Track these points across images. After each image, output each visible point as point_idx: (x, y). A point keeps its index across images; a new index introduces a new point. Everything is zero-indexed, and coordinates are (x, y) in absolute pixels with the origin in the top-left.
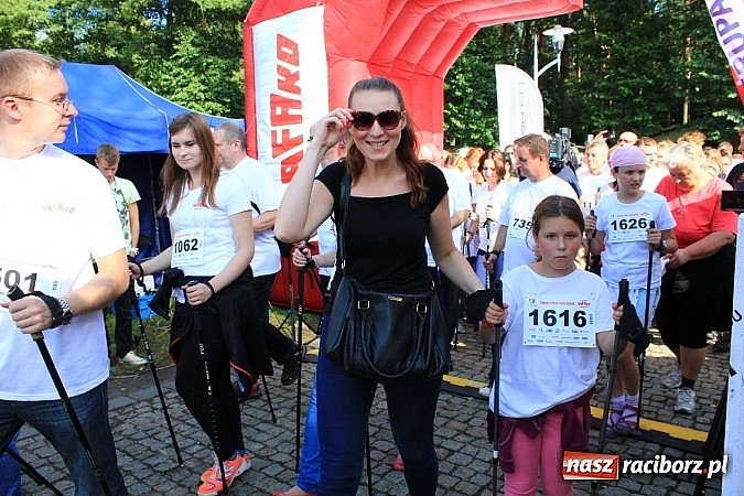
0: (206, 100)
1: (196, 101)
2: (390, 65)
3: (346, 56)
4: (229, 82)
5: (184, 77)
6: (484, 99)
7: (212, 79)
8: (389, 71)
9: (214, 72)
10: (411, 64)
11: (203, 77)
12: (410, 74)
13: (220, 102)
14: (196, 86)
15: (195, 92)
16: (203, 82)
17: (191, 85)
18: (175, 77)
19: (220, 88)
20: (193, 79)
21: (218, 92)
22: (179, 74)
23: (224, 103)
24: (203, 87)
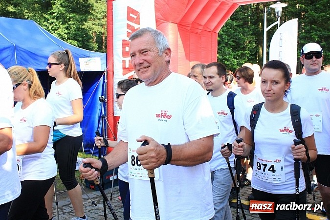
0: (69, 39)
1: (63, 39)
2: (190, 26)
3: (167, 20)
4: (82, 29)
5: (56, 25)
6: (233, 41)
7: (72, 27)
8: (189, 28)
9: (73, 23)
10: (201, 25)
11: (67, 25)
12: (200, 31)
13: (76, 40)
14: (62, 30)
15: (62, 34)
16: (67, 28)
17: (60, 30)
18: (50, 24)
19: (76, 32)
20: (61, 26)
21: (76, 34)
22: (52, 23)
23: (78, 41)
24: (66, 31)
